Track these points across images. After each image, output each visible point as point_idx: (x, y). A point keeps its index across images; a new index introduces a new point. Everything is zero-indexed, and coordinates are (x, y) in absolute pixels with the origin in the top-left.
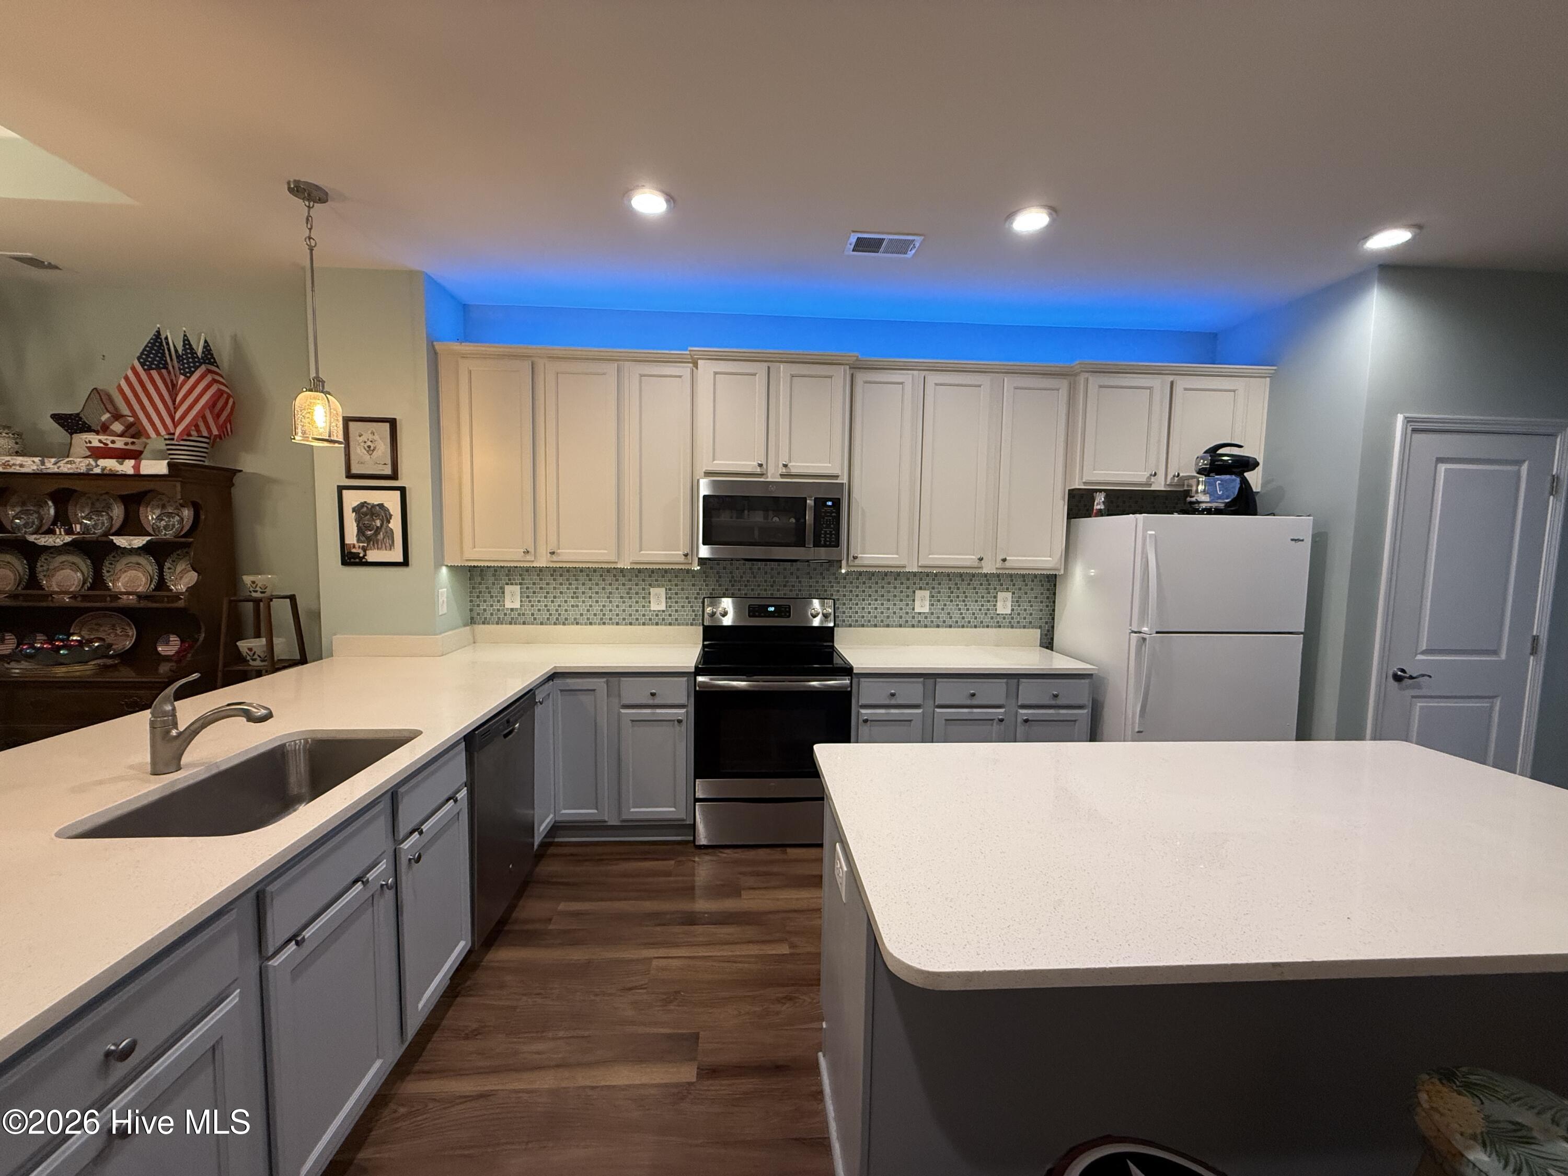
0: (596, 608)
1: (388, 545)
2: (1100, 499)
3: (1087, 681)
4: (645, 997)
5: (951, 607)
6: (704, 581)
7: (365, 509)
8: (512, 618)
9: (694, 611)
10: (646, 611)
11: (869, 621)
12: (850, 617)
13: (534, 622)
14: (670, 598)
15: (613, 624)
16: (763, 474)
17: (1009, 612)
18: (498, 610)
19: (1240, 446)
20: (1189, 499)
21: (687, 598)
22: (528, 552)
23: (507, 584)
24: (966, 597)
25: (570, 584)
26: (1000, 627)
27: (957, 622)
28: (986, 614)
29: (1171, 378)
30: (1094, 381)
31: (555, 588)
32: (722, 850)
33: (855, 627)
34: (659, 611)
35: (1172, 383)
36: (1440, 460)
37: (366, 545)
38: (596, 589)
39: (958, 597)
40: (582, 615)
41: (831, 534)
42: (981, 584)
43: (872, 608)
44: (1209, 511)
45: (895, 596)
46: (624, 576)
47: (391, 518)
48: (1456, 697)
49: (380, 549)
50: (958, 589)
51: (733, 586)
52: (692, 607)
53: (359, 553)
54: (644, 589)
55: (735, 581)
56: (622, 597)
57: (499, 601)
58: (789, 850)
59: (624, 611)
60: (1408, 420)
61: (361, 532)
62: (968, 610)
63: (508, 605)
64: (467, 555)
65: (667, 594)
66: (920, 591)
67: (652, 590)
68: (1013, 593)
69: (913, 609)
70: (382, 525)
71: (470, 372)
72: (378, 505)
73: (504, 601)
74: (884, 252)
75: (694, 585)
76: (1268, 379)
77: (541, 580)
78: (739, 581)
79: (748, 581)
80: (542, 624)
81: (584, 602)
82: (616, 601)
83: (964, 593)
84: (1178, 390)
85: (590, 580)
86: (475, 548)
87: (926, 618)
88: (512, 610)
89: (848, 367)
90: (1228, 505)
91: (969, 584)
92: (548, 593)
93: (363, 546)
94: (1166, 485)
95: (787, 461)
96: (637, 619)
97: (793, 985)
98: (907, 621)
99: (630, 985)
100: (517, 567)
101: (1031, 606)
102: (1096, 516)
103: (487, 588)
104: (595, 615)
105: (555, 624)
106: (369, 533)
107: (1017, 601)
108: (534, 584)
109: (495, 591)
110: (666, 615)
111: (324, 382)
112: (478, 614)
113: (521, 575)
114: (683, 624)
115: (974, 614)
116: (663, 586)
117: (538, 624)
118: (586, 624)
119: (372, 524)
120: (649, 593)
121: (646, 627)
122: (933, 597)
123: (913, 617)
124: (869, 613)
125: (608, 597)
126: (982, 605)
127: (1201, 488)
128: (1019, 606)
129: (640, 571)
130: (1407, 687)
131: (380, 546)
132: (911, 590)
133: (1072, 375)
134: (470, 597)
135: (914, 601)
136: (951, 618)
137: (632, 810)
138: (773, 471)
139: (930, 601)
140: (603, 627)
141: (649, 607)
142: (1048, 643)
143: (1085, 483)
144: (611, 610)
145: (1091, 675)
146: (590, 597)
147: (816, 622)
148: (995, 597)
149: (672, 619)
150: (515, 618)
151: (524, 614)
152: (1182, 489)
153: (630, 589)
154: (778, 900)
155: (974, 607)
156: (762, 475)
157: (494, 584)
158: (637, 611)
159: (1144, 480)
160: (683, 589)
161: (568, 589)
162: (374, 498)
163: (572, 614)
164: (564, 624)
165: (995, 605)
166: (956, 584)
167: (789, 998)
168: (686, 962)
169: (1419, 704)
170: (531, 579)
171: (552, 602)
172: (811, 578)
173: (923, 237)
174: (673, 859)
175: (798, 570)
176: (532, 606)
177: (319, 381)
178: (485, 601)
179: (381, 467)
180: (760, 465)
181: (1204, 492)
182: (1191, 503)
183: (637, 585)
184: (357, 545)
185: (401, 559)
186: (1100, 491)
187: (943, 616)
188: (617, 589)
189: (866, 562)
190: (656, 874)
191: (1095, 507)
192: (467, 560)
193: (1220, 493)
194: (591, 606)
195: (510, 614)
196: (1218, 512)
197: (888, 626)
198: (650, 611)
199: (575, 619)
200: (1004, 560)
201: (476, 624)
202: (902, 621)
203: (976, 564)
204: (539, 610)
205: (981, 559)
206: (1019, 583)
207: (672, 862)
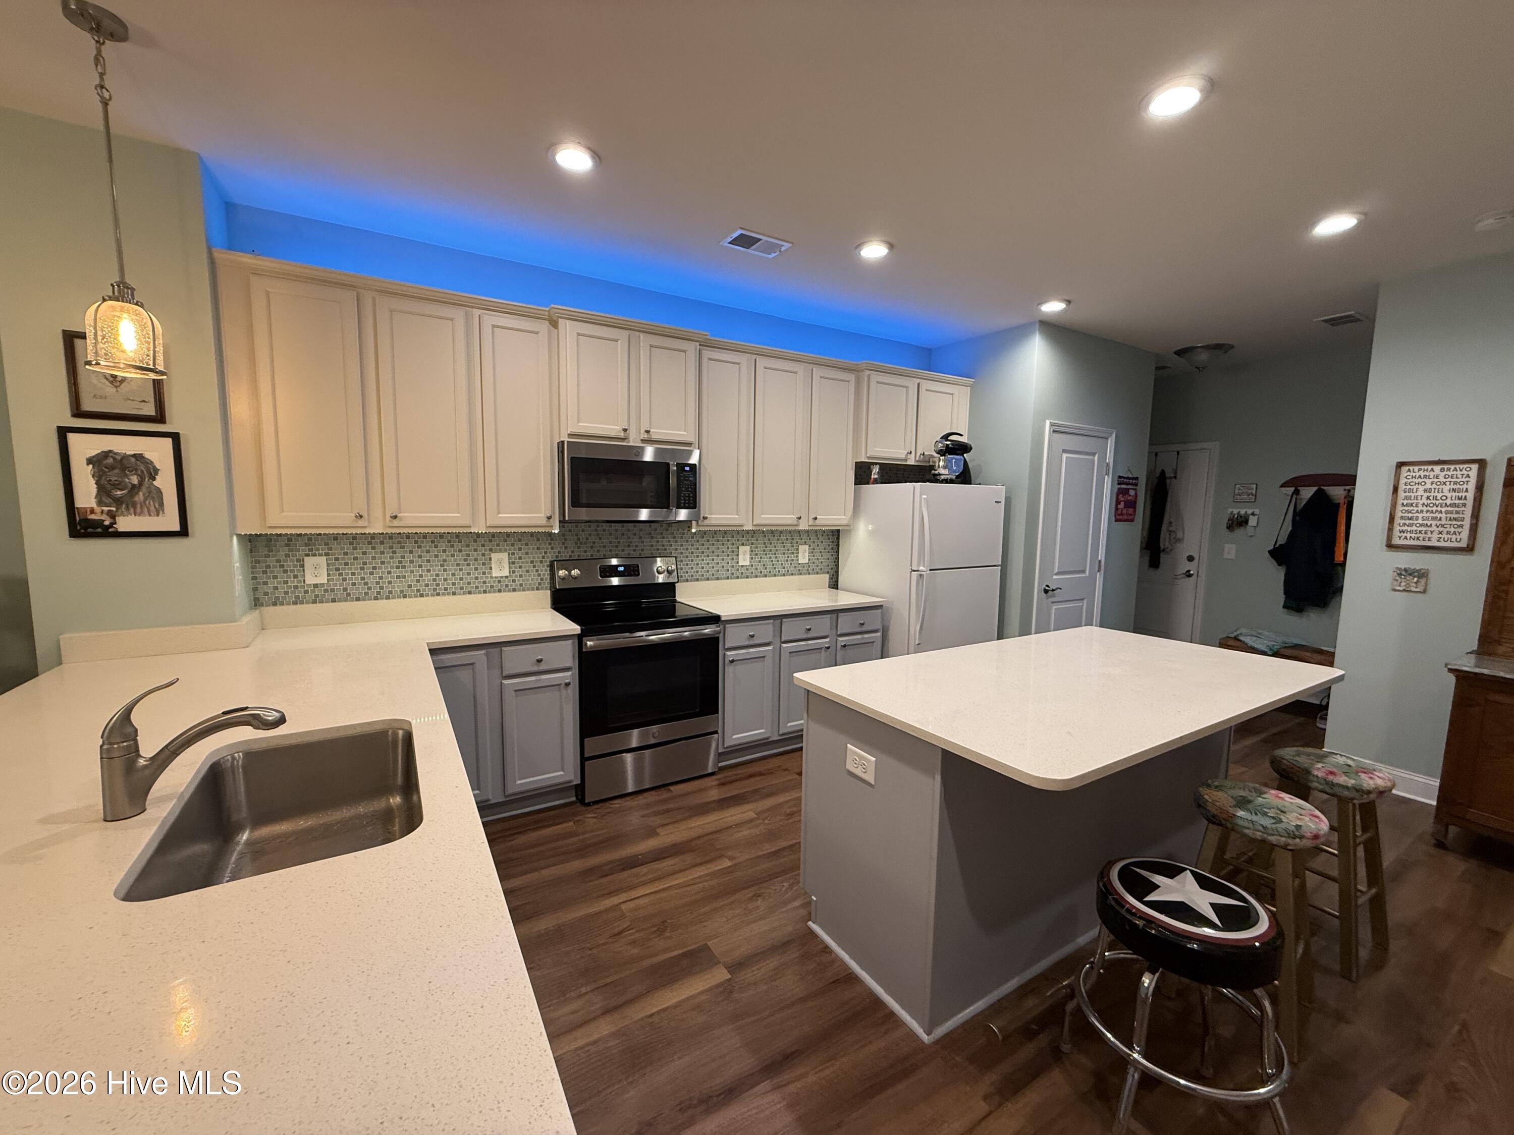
0: (428, 578)
1: (152, 508)
2: (876, 470)
3: (880, 611)
4: (637, 935)
5: (766, 560)
6: (550, 544)
7: (110, 460)
8: (317, 596)
9: (539, 575)
10: (487, 578)
11: (703, 575)
12: (687, 572)
13: (347, 597)
14: (513, 563)
15: (449, 594)
16: (625, 439)
17: (807, 562)
18: (296, 587)
19: (961, 435)
20: (933, 472)
21: (532, 562)
22: (361, 517)
23: (308, 555)
24: (777, 550)
25: (394, 552)
26: (801, 574)
27: (770, 572)
28: (791, 564)
29: (918, 381)
30: (876, 377)
31: (374, 558)
32: (612, 802)
33: (691, 581)
34: (502, 577)
35: (919, 384)
36: (1064, 451)
37: (114, 509)
38: (427, 556)
39: (771, 551)
40: (410, 586)
41: (689, 497)
42: (787, 539)
43: (705, 564)
44: (946, 481)
45: (723, 552)
46: (460, 541)
47: (156, 474)
48: (1062, 602)
49: (139, 515)
50: (771, 543)
51: (579, 547)
52: (537, 571)
53: (103, 521)
54: (483, 555)
55: (581, 543)
56: (458, 565)
57: (296, 577)
58: (672, 788)
59: (461, 579)
60: (1052, 425)
61: (103, 491)
62: (778, 561)
63: (310, 580)
64: (271, 521)
65: (509, 558)
66: (743, 547)
67: (493, 555)
68: (810, 546)
69: (738, 563)
70: (141, 484)
71: (268, 293)
72: (134, 456)
73: (304, 576)
74: (754, 250)
75: (538, 549)
76: (969, 388)
77: (355, 548)
78: (585, 543)
79: (594, 543)
80: (358, 599)
81: (412, 572)
82: (451, 568)
83: (775, 547)
84: (922, 391)
85: (419, 547)
86: (283, 511)
87: (747, 569)
88: (316, 586)
89: (698, 344)
90: (957, 477)
91: (778, 540)
92: (365, 563)
93: (109, 511)
94: (916, 461)
95: (648, 426)
96: (477, 587)
97: (752, 885)
98: (733, 574)
99: (616, 931)
100: (320, 534)
101: (822, 556)
102: (873, 484)
103: (278, 561)
104: (427, 585)
105: (376, 598)
106: (119, 493)
107: (812, 552)
108: (346, 554)
109: (289, 564)
110: (509, 581)
111: (134, 289)
112: (266, 594)
113: (326, 544)
114: (528, 590)
115: (782, 564)
116: (505, 551)
117: (353, 601)
118: (416, 596)
119: (123, 481)
120: (490, 559)
121: (488, 595)
122: (752, 551)
123: (738, 570)
124: (703, 568)
125: (442, 565)
126: (788, 557)
127: (942, 464)
128: (814, 556)
129: (493, 535)
130: (1051, 597)
131: (138, 510)
132: (735, 546)
133: (858, 371)
134: (253, 572)
135: (738, 555)
136: (766, 569)
137: (519, 782)
138: (634, 437)
139: (751, 555)
140: (438, 597)
141: (490, 573)
142: (834, 585)
143: (868, 458)
144: (445, 580)
145: (881, 606)
146: (420, 566)
147: (661, 579)
148: (797, 550)
149: (516, 585)
150: (318, 595)
151: (332, 590)
152: (928, 465)
153: (468, 555)
154: (691, 828)
155: (782, 558)
156: (623, 439)
157: (287, 556)
158: (477, 578)
159: (903, 456)
160: (527, 553)
161: (391, 558)
162: (125, 446)
163: (397, 587)
164: (388, 598)
165: (797, 557)
166: (769, 540)
167: (758, 896)
168: (652, 897)
169: (1054, 607)
170: (342, 549)
171: (371, 573)
172: (652, 538)
173: (791, 245)
174: (570, 821)
175: (641, 530)
176: (344, 580)
177: (128, 288)
178: (275, 577)
179: (136, 405)
180: (625, 430)
181: (945, 467)
182: (935, 475)
183: (476, 550)
184: (98, 510)
185: (177, 528)
186: (876, 464)
187: (760, 567)
188: (453, 556)
189: (714, 522)
190: (565, 836)
191: (872, 477)
192: (270, 527)
193: (955, 468)
194: (421, 576)
195: (313, 591)
196: (951, 481)
197: (718, 579)
198: (492, 577)
199: (402, 591)
200: (816, 518)
201: (263, 605)
202: (729, 574)
203: (795, 522)
204: (354, 584)
205: (800, 518)
206: (813, 537)
207: (571, 823)
